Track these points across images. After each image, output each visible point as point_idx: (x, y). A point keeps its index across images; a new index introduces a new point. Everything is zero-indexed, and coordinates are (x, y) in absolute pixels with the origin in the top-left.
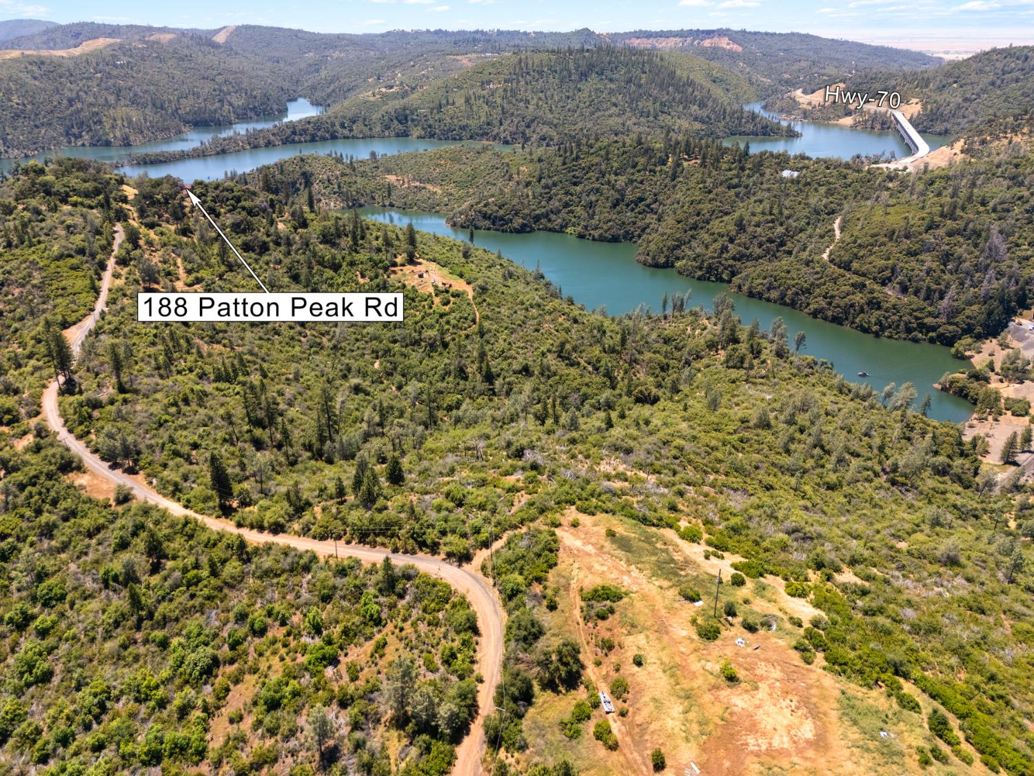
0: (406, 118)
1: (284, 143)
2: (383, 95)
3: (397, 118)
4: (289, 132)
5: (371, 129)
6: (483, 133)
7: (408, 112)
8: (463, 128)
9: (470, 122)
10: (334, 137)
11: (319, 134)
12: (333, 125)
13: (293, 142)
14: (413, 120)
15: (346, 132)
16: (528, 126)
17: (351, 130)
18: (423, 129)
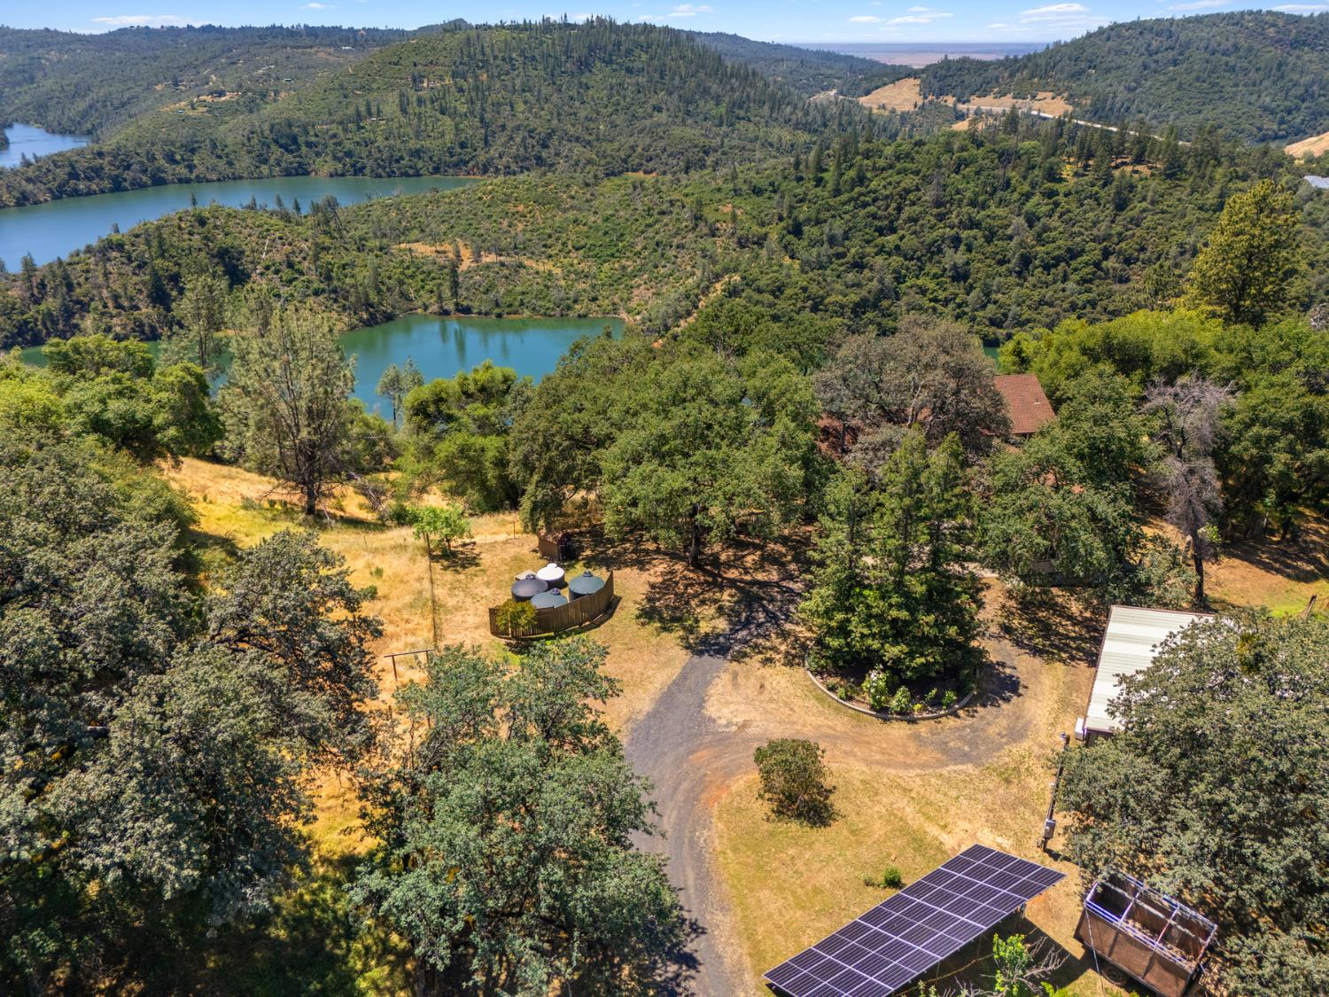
0: (295, 140)
1: (56, 197)
2: (211, 108)
3: (276, 142)
4: (62, 174)
5: (230, 164)
6: (456, 162)
7: (296, 130)
8: (417, 153)
9: (427, 143)
10: (159, 181)
11: (128, 175)
12: (153, 159)
13: (76, 193)
14: (309, 145)
15: (182, 170)
16: (545, 146)
17: (191, 168)
18: (335, 158)
